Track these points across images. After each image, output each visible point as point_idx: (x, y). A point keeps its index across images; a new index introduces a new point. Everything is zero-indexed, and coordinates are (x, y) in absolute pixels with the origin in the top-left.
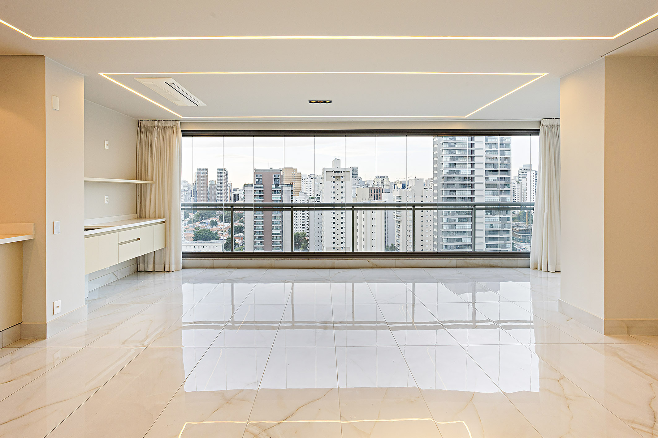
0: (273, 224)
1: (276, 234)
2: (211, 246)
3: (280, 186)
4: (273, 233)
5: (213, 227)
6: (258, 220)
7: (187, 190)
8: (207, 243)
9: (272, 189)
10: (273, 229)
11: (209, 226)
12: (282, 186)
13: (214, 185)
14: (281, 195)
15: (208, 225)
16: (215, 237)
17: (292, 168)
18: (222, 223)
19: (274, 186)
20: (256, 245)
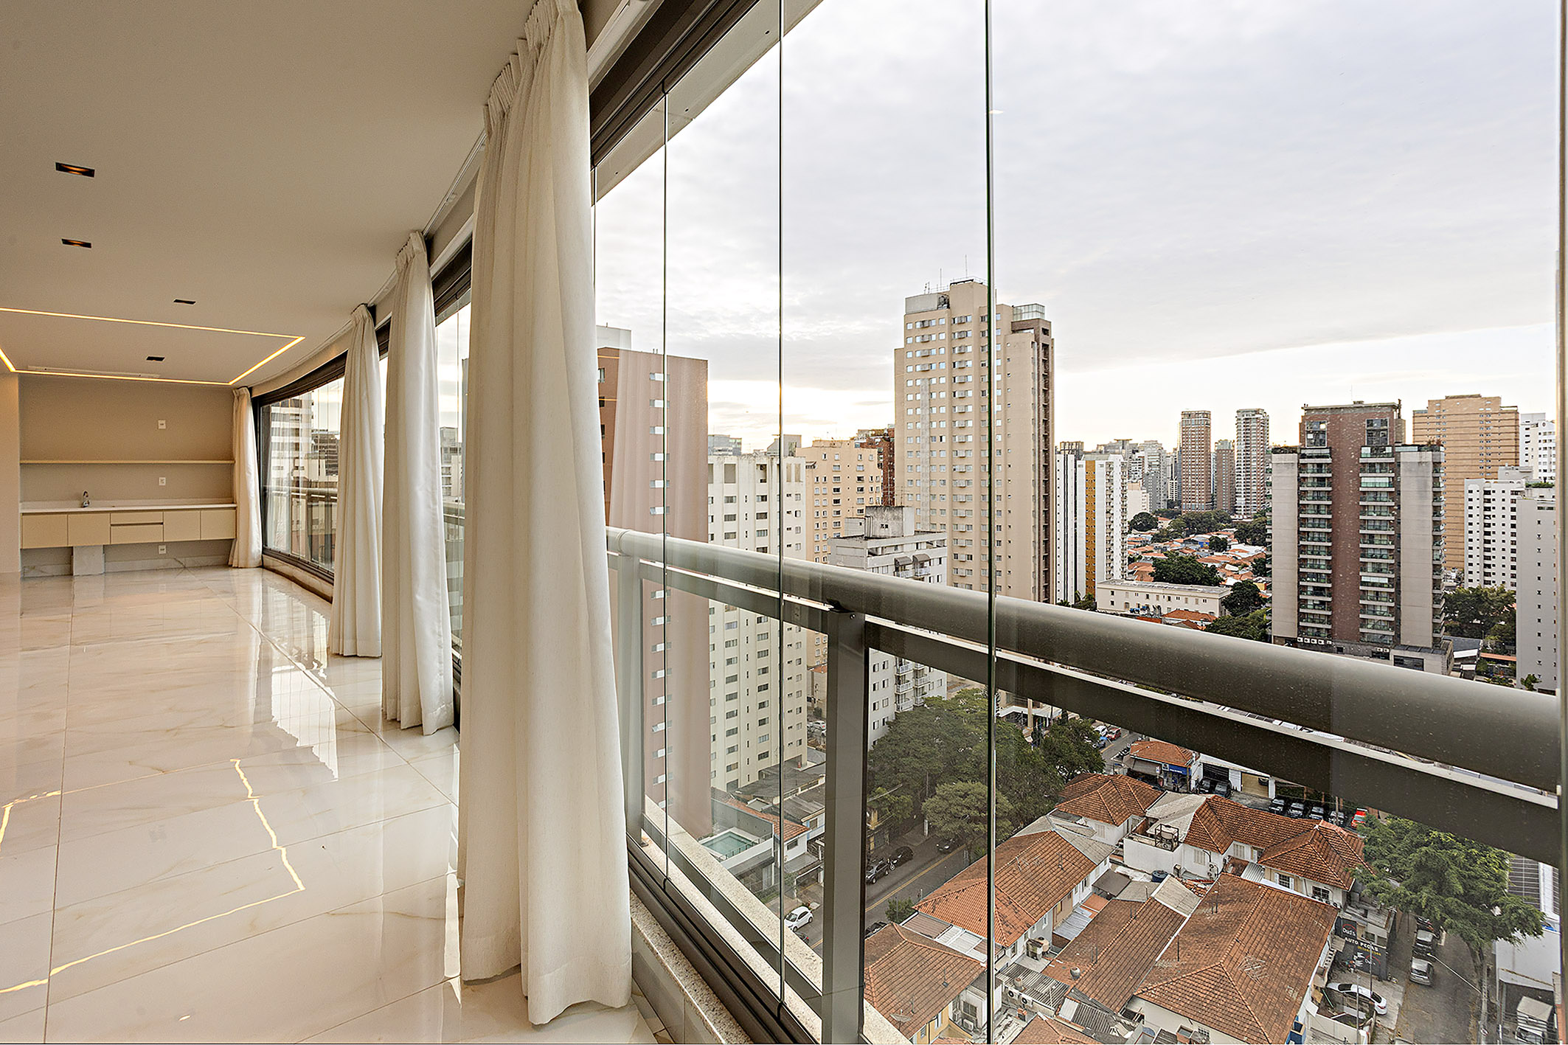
0: (1363, 556)
1: (1373, 584)
2: (1189, 598)
3: (1389, 450)
4: (1363, 580)
5: (1215, 553)
6: (1313, 543)
7: (1158, 463)
8: (1179, 589)
9: (1361, 460)
10: (1362, 571)
11: (1207, 551)
12: (1397, 449)
13: (1228, 450)
14: (1393, 475)
15: (1202, 547)
16: (1209, 578)
17: (1479, 396)
18: (1242, 546)
19: (1366, 450)
20: (1306, 607)
